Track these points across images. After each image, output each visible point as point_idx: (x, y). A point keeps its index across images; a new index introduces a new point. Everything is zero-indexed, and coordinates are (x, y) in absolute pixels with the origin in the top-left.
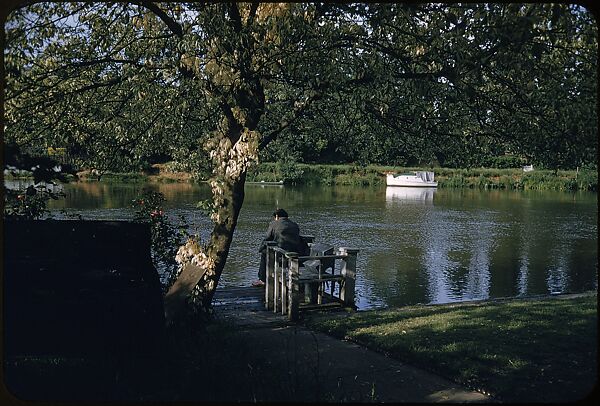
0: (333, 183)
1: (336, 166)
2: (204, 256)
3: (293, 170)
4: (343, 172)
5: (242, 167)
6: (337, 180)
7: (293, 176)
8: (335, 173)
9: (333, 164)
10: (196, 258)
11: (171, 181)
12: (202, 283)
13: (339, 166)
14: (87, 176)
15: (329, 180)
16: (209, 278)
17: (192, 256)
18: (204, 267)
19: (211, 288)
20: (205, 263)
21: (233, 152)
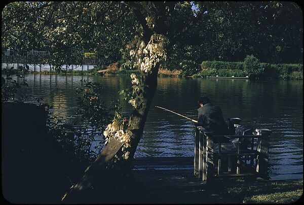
0: (288, 79)
1: (290, 65)
2: (123, 133)
3: (257, 67)
4: (297, 69)
5: (153, 63)
6: (291, 76)
7: (257, 72)
8: (290, 70)
9: (289, 63)
10: (117, 134)
11: (165, 76)
12: (120, 153)
13: (294, 65)
14: (109, 73)
15: (285, 75)
16: (126, 150)
17: (115, 132)
18: (121, 141)
19: (126, 158)
20: (123, 138)
21: (146, 51)
